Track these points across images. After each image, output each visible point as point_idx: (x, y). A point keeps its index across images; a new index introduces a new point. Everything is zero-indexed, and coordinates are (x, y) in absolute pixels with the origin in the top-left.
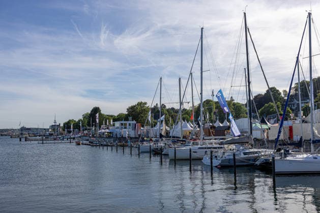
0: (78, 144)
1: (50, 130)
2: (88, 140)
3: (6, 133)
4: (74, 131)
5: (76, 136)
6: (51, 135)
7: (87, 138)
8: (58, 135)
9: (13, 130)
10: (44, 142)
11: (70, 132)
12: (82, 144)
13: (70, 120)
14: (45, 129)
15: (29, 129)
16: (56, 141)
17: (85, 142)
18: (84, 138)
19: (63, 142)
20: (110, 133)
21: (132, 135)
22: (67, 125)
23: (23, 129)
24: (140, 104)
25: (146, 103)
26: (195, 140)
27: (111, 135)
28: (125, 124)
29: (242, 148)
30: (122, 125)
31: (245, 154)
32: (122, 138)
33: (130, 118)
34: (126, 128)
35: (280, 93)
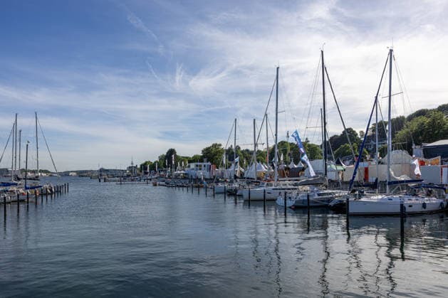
0: (155, 185)
1: (128, 171)
2: (163, 181)
3: (86, 174)
4: (151, 172)
5: (153, 177)
6: (128, 176)
7: (163, 179)
10: (122, 183)
11: (146, 173)
12: (159, 185)
13: (146, 163)
15: (108, 170)
16: (134, 182)
17: (161, 183)
18: (161, 179)
20: (186, 174)
21: (208, 177)
22: (144, 166)
23: (102, 170)
24: (215, 145)
25: (220, 145)
26: (269, 181)
27: (186, 177)
28: (201, 166)
29: (315, 189)
30: (197, 166)
31: (319, 195)
32: (197, 180)
33: (205, 160)
34: (200, 169)
35: (357, 134)
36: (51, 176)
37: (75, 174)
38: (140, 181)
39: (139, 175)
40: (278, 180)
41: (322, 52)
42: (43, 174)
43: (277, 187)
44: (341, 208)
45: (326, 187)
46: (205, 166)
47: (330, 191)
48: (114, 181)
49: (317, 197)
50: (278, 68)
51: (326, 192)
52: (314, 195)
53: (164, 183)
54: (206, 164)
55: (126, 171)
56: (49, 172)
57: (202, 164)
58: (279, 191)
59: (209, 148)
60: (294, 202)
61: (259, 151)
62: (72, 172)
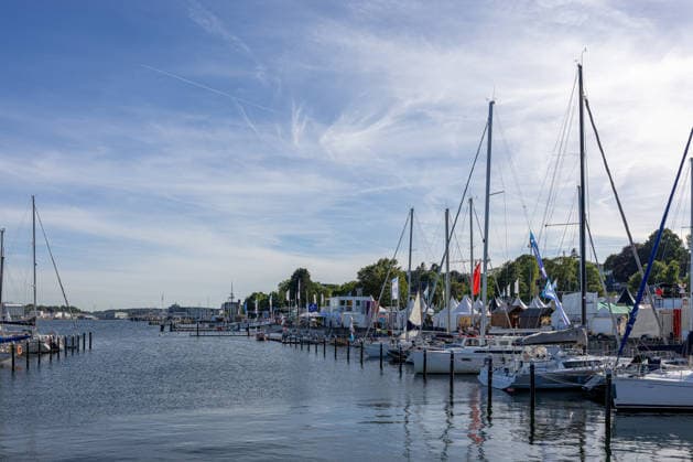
0: (261, 339)
1: (221, 312)
2: (280, 332)
3: (143, 317)
4: (261, 314)
5: (263, 323)
6: (219, 320)
7: (279, 328)
8: (231, 322)
9: (157, 311)
10: (201, 333)
11: (253, 316)
12: (268, 339)
13: (255, 294)
14: (212, 310)
15: (184, 309)
16: (221, 333)
17: (273, 335)
18: (274, 327)
19: (236, 333)
20: (320, 318)
21: (362, 324)
22: (250, 301)
23: (174, 309)
24: (384, 263)
25: (394, 262)
26: (471, 335)
27: (322, 323)
28: (349, 303)
29: (560, 353)
30: (342, 303)
31: (567, 365)
32: (342, 331)
33: (359, 291)
34: (349, 310)
35: (680, 242)
36: (81, 318)
37: (124, 315)
38: (238, 330)
39: (238, 319)
40: (487, 333)
41: (580, 67)
42: (66, 315)
43: (486, 348)
44: (602, 395)
45: (584, 349)
46: (358, 303)
47: (592, 358)
48: (188, 330)
49: (561, 369)
50: (492, 103)
51: (581, 359)
52: (557, 366)
53: (280, 336)
54: (361, 299)
56: (79, 311)
57: (354, 300)
58: (487, 356)
59: (373, 267)
60: (513, 380)
61: (454, 274)
62: (120, 311)
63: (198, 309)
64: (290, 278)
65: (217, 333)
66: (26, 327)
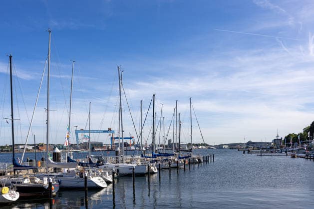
0: (293, 157)
1: (272, 144)
2: (305, 153)
3: (235, 147)
4: (293, 144)
5: (295, 149)
6: (271, 148)
7: (304, 151)
8: (278, 148)
9: (241, 144)
10: (262, 154)
11: (289, 145)
12: (298, 157)
13: (290, 134)
14: (268, 143)
15: (254, 143)
17: (300, 155)
18: (301, 151)
19: (281, 154)
22: (288, 138)
23: (249, 143)
36: (209, 148)
37: (227, 147)
38: (281, 152)
39: (281, 147)
42: (203, 147)
48: (256, 152)
55: (271, 143)
56: (208, 145)
62: (225, 145)
63: (261, 143)
64: (310, 125)
65: (270, 154)
66: (188, 152)
